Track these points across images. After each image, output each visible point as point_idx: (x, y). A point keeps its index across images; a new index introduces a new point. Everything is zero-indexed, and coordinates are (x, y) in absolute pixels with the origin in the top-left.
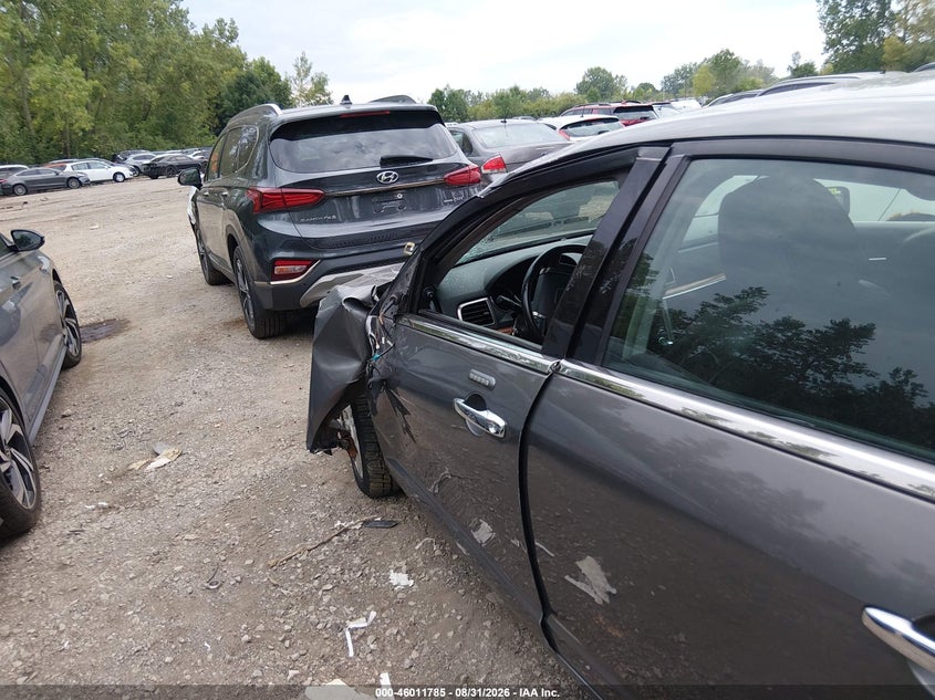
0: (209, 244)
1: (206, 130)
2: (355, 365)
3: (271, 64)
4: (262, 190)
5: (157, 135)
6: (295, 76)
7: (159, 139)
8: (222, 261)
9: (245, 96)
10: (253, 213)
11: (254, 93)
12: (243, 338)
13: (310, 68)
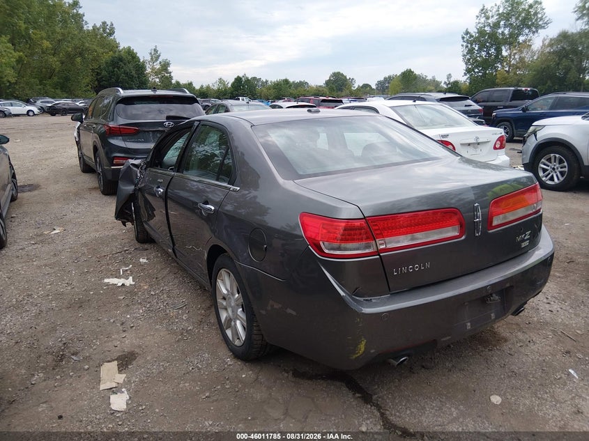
0: (84, 151)
1: (89, 88)
2: (133, 187)
3: (135, 52)
4: (111, 126)
5: (57, 89)
6: (150, 59)
7: (58, 91)
8: (91, 159)
9: (116, 69)
10: (106, 135)
11: (122, 68)
12: (98, 195)
13: (159, 56)
